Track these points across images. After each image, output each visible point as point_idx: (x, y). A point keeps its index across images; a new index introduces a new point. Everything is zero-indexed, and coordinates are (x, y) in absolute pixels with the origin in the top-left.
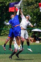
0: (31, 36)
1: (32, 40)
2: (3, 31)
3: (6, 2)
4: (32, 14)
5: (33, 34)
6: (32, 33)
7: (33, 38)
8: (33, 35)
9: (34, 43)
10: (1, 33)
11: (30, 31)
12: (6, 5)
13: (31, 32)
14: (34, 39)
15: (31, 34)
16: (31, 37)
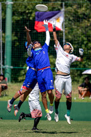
0: (80, 84)
1: (84, 93)
2: (23, 72)
3: (31, 13)
4: (85, 39)
5: (85, 79)
6: (82, 77)
7: (86, 89)
8: (85, 81)
9: (86, 98)
10: (19, 76)
11: (79, 73)
12: (31, 18)
13: (81, 75)
14: (87, 91)
15: (81, 80)
16: (82, 86)
